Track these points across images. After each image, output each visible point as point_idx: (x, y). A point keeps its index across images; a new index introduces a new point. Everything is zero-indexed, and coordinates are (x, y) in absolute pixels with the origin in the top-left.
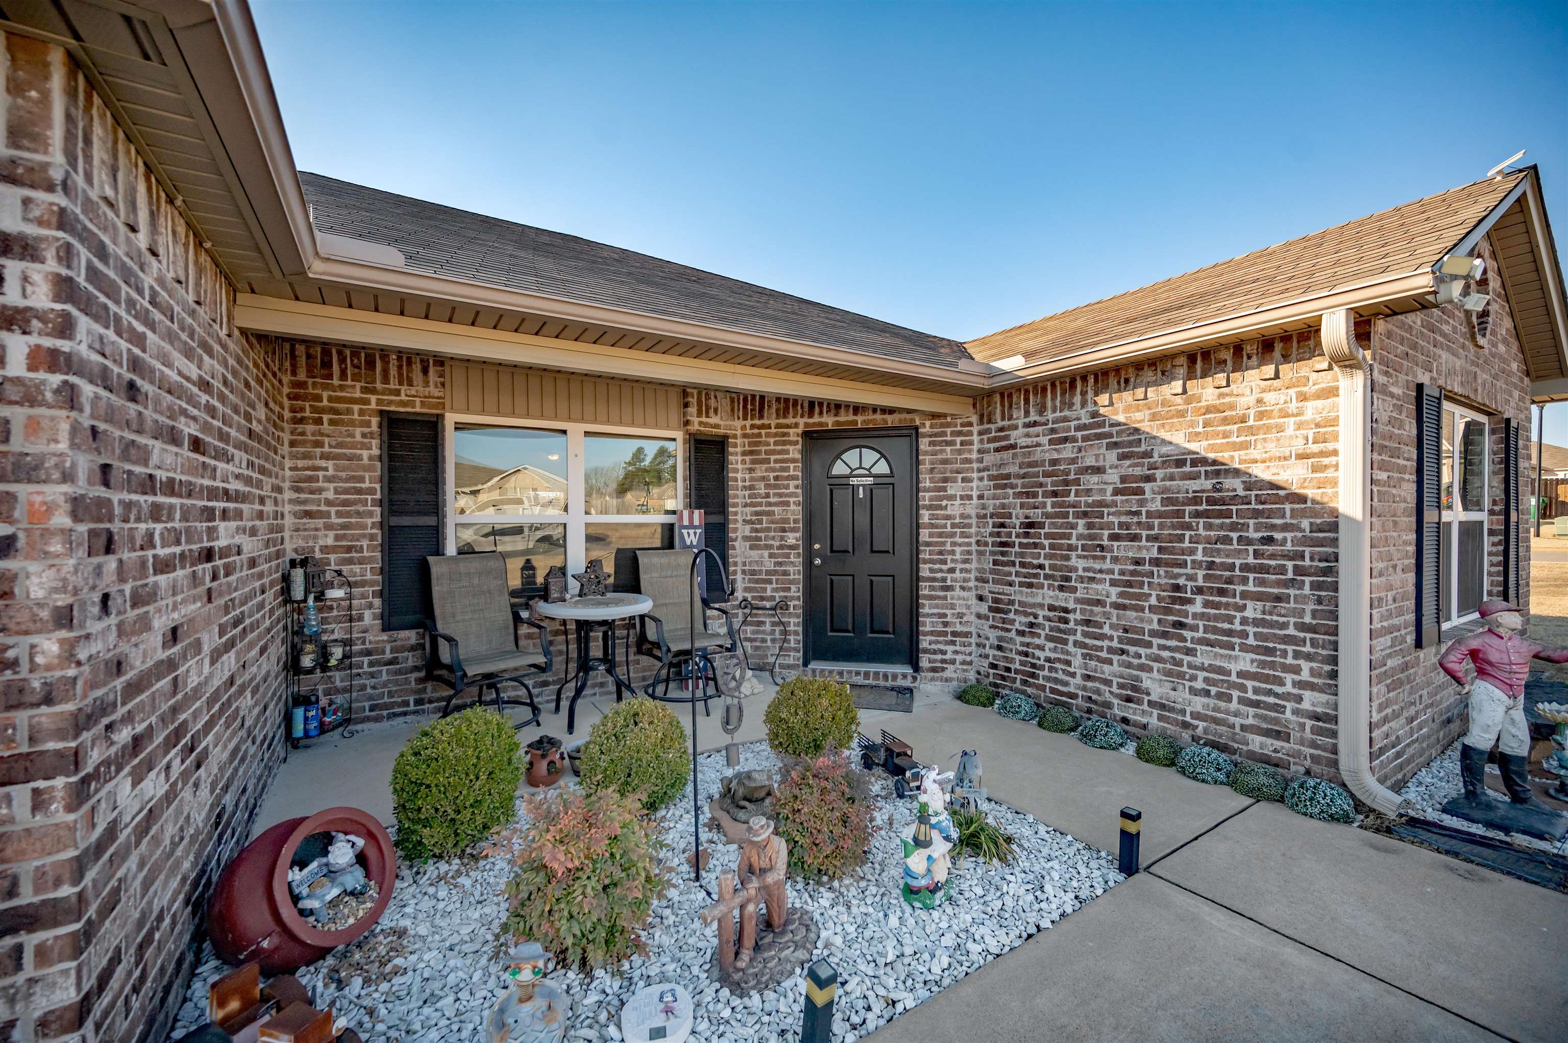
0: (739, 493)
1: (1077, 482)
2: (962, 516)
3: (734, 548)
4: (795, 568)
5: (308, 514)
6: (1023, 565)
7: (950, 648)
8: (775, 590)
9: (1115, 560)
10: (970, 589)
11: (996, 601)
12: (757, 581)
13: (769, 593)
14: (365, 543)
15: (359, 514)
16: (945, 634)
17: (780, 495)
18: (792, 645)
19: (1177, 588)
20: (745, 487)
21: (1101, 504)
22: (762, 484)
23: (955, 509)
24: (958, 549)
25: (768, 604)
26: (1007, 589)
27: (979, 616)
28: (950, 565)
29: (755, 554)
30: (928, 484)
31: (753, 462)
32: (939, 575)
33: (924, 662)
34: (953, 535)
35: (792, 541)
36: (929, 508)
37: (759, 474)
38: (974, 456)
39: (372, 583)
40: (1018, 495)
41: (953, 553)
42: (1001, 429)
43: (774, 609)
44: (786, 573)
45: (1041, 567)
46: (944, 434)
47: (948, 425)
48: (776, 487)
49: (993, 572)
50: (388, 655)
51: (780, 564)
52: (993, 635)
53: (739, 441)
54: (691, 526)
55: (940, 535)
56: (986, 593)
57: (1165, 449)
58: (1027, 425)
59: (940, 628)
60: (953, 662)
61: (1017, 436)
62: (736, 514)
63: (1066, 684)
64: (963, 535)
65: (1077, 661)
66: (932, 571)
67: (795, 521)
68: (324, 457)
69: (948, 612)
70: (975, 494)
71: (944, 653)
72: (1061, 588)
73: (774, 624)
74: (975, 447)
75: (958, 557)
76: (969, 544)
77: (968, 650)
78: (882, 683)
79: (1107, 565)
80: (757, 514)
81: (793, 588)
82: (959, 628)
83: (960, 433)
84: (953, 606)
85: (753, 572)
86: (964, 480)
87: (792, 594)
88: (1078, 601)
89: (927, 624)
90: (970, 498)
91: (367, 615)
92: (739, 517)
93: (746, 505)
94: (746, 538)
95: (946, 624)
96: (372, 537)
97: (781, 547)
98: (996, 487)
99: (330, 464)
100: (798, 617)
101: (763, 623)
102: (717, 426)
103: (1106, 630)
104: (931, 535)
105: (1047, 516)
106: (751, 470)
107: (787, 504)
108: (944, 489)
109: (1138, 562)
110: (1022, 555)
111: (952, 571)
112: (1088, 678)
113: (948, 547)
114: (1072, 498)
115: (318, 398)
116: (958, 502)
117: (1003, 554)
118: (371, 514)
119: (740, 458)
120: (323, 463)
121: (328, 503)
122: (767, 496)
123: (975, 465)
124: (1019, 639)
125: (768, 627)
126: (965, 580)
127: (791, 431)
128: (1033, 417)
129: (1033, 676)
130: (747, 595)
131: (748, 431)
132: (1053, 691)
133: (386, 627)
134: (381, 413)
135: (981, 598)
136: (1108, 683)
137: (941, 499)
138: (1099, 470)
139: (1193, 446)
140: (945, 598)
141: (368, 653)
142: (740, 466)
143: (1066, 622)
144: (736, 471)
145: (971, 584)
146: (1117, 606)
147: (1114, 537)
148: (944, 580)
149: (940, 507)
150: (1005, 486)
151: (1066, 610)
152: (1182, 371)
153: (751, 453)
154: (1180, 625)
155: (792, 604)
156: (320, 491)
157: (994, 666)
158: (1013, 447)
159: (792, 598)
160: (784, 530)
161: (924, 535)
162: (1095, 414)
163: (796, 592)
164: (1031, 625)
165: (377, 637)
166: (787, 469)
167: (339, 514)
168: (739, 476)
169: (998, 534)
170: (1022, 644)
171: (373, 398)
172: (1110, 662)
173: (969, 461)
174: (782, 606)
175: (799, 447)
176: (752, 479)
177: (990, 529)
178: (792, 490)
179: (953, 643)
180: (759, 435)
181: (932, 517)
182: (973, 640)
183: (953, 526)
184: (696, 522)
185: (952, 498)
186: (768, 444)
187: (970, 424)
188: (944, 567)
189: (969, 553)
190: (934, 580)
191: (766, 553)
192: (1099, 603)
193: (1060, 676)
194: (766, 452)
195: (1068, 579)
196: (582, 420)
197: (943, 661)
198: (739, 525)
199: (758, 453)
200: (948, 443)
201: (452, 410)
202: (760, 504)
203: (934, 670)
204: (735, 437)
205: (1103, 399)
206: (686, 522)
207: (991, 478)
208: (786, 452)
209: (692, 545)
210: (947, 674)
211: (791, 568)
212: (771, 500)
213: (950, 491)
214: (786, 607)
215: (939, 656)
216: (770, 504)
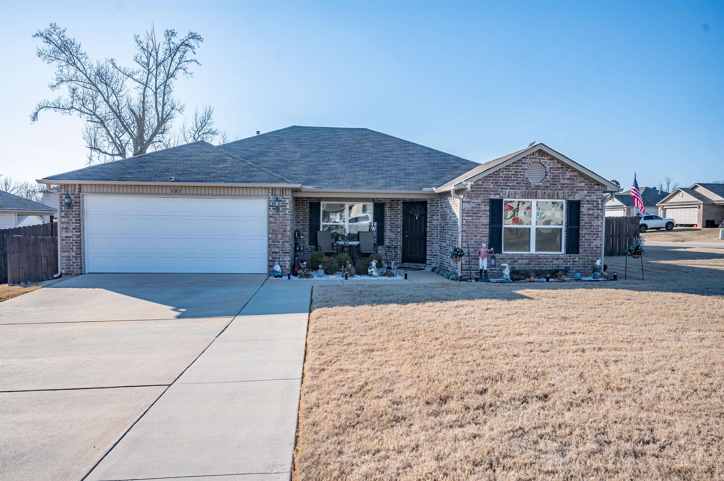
0: (388, 218)
1: (447, 217)
2: (436, 225)
3: (386, 232)
4: (400, 237)
5: (298, 222)
7: (433, 259)
8: (395, 243)
10: (437, 244)
11: (440, 246)
12: (391, 241)
13: (394, 244)
14: (306, 228)
15: (306, 222)
16: (432, 255)
17: (397, 218)
18: (399, 257)
19: (453, 240)
20: (389, 216)
22: (393, 216)
23: (435, 223)
24: (435, 233)
25: (393, 247)
28: (433, 237)
29: (391, 233)
30: (429, 216)
31: (391, 210)
32: (431, 240)
33: (427, 262)
34: (434, 229)
35: (399, 231)
36: (429, 222)
37: (392, 213)
39: (307, 236)
40: (443, 220)
41: (434, 234)
43: (394, 248)
44: (397, 239)
45: (444, 237)
46: (433, 203)
47: (434, 201)
48: (396, 216)
49: (440, 239)
50: (310, 250)
51: (396, 236)
53: (388, 204)
54: (374, 226)
55: (431, 229)
57: (453, 211)
58: (444, 202)
60: (434, 262)
62: (387, 223)
63: (445, 265)
64: (437, 230)
65: (446, 259)
66: (429, 239)
67: (400, 225)
68: (301, 211)
69: (433, 249)
71: (432, 260)
72: (445, 242)
73: (394, 252)
75: (435, 235)
76: (438, 232)
77: (437, 259)
78: (418, 267)
79: (448, 236)
80: (392, 223)
81: (399, 243)
82: (435, 254)
83: (436, 203)
84: (434, 248)
85: (390, 238)
86: (437, 215)
87: (399, 244)
89: (428, 253)
90: (438, 220)
91: (307, 242)
92: (388, 224)
93: (389, 221)
94: (389, 230)
95: (432, 253)
96: (308, 227)
97: (397, 232)
99: (301, 213)
100: (400, 250)
101: (392, 252)
102: (381, 201)
105: (445, 225)
106: (390, 212)
107: (398, 221)
108: (432, 218)
110: (442, 234)
111: (434, 239)
113: (433, 233)
114: (446, 221)
115: (300, 201)
116: (435, 221)
118: (307, 222)
119: (388, 209)
120: (300, 213)
121: (301, 220)
122: (394, 219)
123: (439, 212)
125: (393, 253)
126: (437, 241)
127: (400, 202)
128: (444, 200)
130: (389, 244)
131: (390, 202)
133: (310, 245)
134: (310, 203)
137: (432, 220)
138: (448, 214)
140: (432, 246)
141: (306, 249)
142: (388, 211)
143: (445, 250)
144: (387, 212)
145: (438, 242)
147: (449, 230)
148: (432, 241)
149: (431, 222)
150: (442, 217)
151: (446, 247)
153: (390, 207)
155: (399, 247)
156: (299, 218)
157: (440, 263)
158: (442, 207)
159: (399, 245)
160: (398, 228)
161: (428, 229)
162: (448, 201)
163: (400, 244)
164: (443, 252)
165: (308, 246)
166: (398, 212)
167: (303, 222)
168: (388, 213)
169: (441, 229)
170: (443, 256)
171: (308, 200)
173: (438, 210)
174: (396, 247)
175: (402, 206)
176: (391, 214)
178: (400, 217)
179: (434, 258)
181: (430, 225)
183: (434, 227)
184: (375, 225)
185: (434, 220)
186: (394, 205)
187: (438, 201)
188: (432, 238)
189: (438, 234)
191: (393, 233)
192: (448, 245)
194: (394, 207)
195: (446, 240)
197: (432, 262)
198: (387, 226)
199: (392, 207)
200: (434, 206)
201: (322, 201)
202: (392, 221)
203: (429, 264)
204: (387, 203)
205: (449, 197)
206: (372, 225)
208: (398, 207)
209: (374, 231)
210: (432, 266)
211: (399, 238)
212: (395, 220)
213: (434, 218)
214: (397, 247)
215: (431, 261)
216: (394, 221)
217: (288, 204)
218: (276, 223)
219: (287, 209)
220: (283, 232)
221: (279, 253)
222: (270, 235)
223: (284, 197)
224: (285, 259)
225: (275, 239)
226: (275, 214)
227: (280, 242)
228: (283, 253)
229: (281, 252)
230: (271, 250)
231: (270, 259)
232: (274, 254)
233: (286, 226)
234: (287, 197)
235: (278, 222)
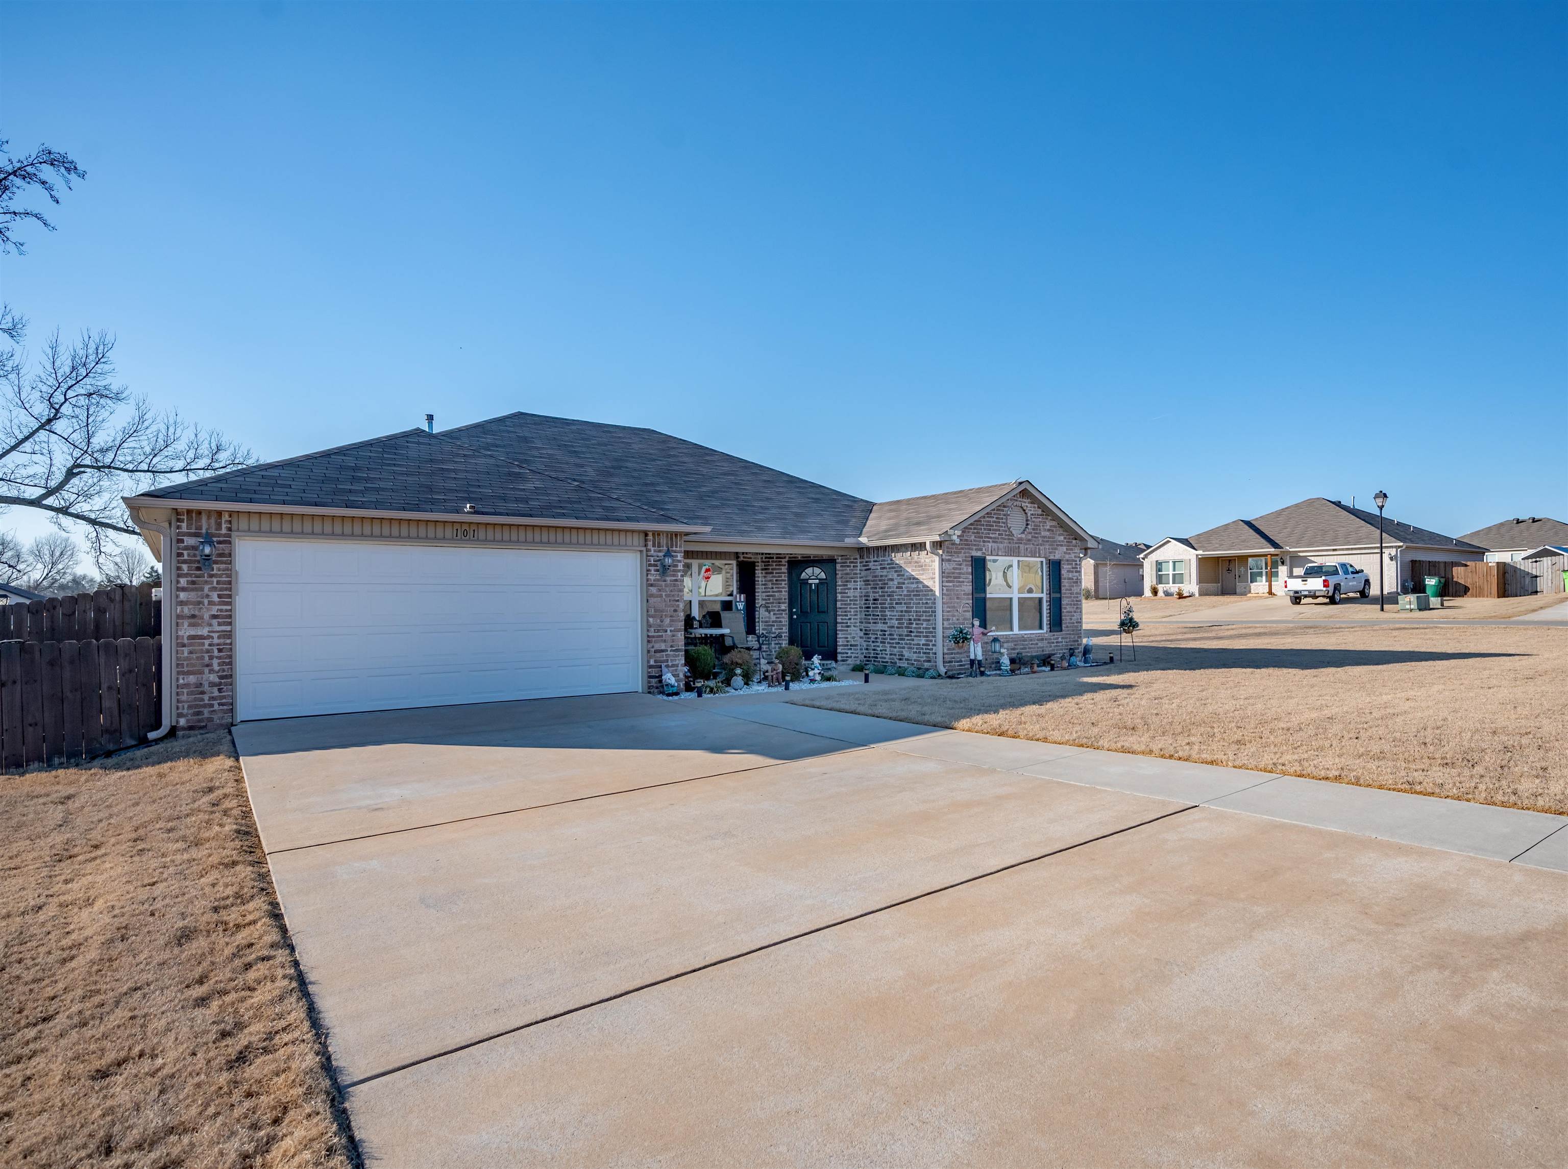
0: (760, 587)
1: (887, 584)
2: (854, 596)
3: (758, 611)
4: (785, 620)
6: (873, 615)
7: (849, 652)
8: (776, 629)
9: (897, 611)
10: (857, 627)
11: (866, 630)
12: (768, 626)
13: (773, 631)
16: (847, 646)
17: (778, 588)
19: (910, 620)
20: (763, 585)
21: (893, 592)
22: (770, 583)
24: (852, 610)
25: (773, 636)
26: (869, 625)
27: (861, 638)
28: (849, 617)
29: (767, 614)
30: (840, 583)
31: (766, 573)
32: (845, 621)
33: (839, 657)
34: (850, 604)
35: (783, 608)
36: (841, 593)
37: (769, 579)
38: (858, 572)
40: (872, 588)
41: (850, 612)
42: (867, 562)
43: (776, 637)
44: (780, 622)
45: (878, 615)
46: (846, 563)
47: (848, 559)
48: (776, 584)
49: (865, 619)
51: (778, 618)
52: (865, 644)
53: (759, 564)
54: (740, 601)
55: (845, 604)
56: (862, 628)
57: (907, 574)
58: (875, 561)
59: (846, 643)
60: (851, 657)
61: (871, 565)
63: (885, 658)
64: (854, 604)
65: (888, 649)
67: (785, 599)
69: (849, 636)
70: (858, 587)
71: (847, 653)
72: (884, 623)
74: (859, 568)
75: (852, 613)
76: (856, 608)
77: (857, 652)
79: (895, 613)
80: (768, 596)
81: (784, 628)
82: (853, 643)
83: (852, 562)
84: (850, 634)
85: (766, 622)
86: (854, 582)
87: (783, 631)
88: (888, 627)
89: (840, 642)
90: (857, 589)
92: (760, 597)
93: (763, 592)
94: (763, 607)
95: (848, 641)
97: (779, 611)
98: (866, 585)
102: (751, 558)
103: (895, 637)
104: (842, 604)
105: (880, 596)
106: (765, 577)
107: (781, 592)
108: (847, 585)
109: (902, 612)
110: (873, 611)
111: (850, 619)
112: (891, 654)
113: (848, 610)
114: (886, 590)
116: (852, 591)
117: (868, 611)
119: (760, 571)
122: (773, 588)
123: (859, 576)
124: (873, 644)
126: (855, 623)
127: (783, 560)
128: (876, 559)
129: (877, 658)
130: (766, 632)
131: (764, 560)
132: (883, 662)
135: (861, 630)
136: (895, 655)
137: (845, 589)
138: (892, 580)
139: (913, 573)
140: (847, 630)
142: (760, 575)
143: (885, 635)
144: (759, 577)
145: (858, 624)
146: (898, 628)
147: (897, 604)
148: (847, 623)
149: (845, 593)
150: (868, 585)
151: (885, 631)
152: (910, 549)
153: (766, 569)
154: (911, 632)
155: (783, 635)
157: (865, 657)
158: (869, 569)
159: (784, 633)
160: (779, 603)
161: (839, 604)
162: (892, 560)
163: (785, 629)
164: (876, 638)
166: (781, 577)
168: (760, 579)
169: (866, 604)
170: (874, 646)
172: (895, 647)
173: (856, 574)
174: (779, 636)
175: (786, 567)
176: (765, 581)
177: (864, 602)
178: (783, 585)
179: (851, 649)
180: (769, 562)
181: (842, 597)
182: (859, 648)
183: (850, 600)
184: (742, 600)
185: (850, 589)
186: (772, 565)
187: (856, 559)
188: (847, 618)
189: (857, 612)
190: (843, 623)
191: (772, 613)
192: (893, 627)
193: (884, 656)
194: (772, 569)
195: (885, 619)
196: (697, 559)
197: (847, 657)
198: (760, 601)
199: (768, 569)
200: (848, 567)
202: (769, 592)
203: (843, 661)
204: (759, 562)
205: (893, 554)
206: (738, 600)
207: (864, 581)
208: (781, 569)
209: (741, 610)
210: (848, 662)
211: (783, 620)
212: (775, 590)
213: (849, 586)
214: (781, 636)
215: (845, 655)
216: (773, 592)
217: (680, 561)
218: (661, 596)
219: (679, 571)
220: (672, 613)
221: (667, 651)
222: (651, 620)
223: (674, 549)
224: (677, 662)
225: (660, 626)
226: (658, 580)
227: (668, 631)
228: (674, 651)
229: (669, 649)
230: (653, 647)
231: (652, 663)
232: (658, 655)
233: (678, 601)
234: (678, 549)
235: (664, 594)
